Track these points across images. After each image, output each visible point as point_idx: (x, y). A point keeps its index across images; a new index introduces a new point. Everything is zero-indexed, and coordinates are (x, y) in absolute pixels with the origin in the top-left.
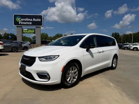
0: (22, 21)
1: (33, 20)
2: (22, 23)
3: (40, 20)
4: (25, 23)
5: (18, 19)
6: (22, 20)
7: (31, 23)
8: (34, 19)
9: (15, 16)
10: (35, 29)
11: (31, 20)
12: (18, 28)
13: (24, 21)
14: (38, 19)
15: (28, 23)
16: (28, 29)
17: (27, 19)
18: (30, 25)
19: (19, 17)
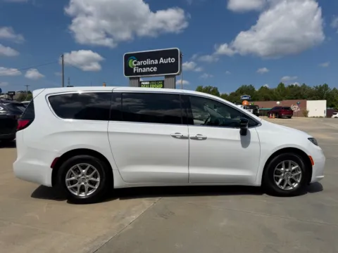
0: (140, 67)
1: (158, 61)
2: (139, 70)
3: (173, 60)
4: (145, 70)
5: (132, 63)
6: (139, 63)
7: (155, 69)
8: (162, 59)
9: (127, 57)
10: (163, 81)
11: (156, 62)
12: (133, 81)
13: (142, 66)
14: (169, 59)
15: (150, 70)
16: (150, 82)
17: (148, 62)
18: (153, 73)
19: (134, 58)
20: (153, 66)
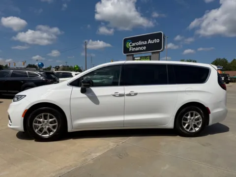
0: (134, 47)
1: (147, 42)
2: (133, 49)
3: (158, 41)
4: (137, 49)
5: (129, 45)
6: (134, 44)
7: (145, 48)
8: (150, 40)
9: (126, 41)
10: (150, 56)
13: (135, 47)
14: (155, 40)
15: (141, 48)
16: (141, 57)
17: (140, 43)
18: (143, 51)
19: (130, 41)
20: (143, 45)
